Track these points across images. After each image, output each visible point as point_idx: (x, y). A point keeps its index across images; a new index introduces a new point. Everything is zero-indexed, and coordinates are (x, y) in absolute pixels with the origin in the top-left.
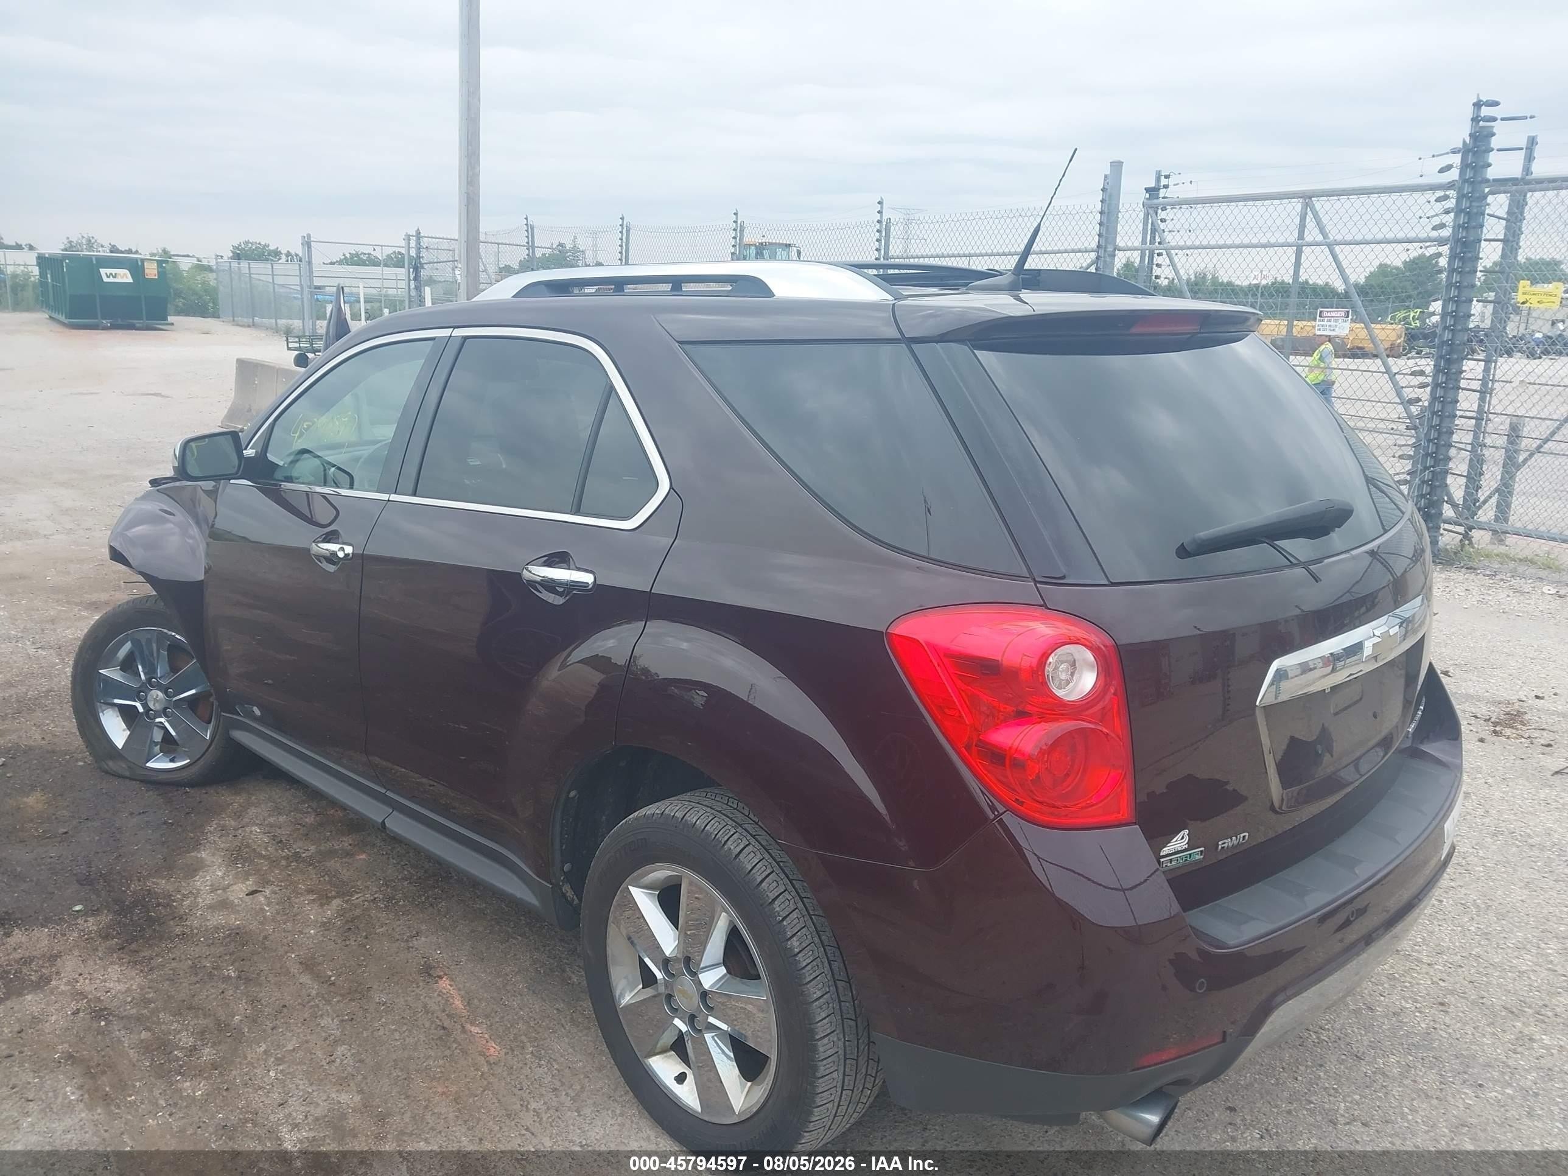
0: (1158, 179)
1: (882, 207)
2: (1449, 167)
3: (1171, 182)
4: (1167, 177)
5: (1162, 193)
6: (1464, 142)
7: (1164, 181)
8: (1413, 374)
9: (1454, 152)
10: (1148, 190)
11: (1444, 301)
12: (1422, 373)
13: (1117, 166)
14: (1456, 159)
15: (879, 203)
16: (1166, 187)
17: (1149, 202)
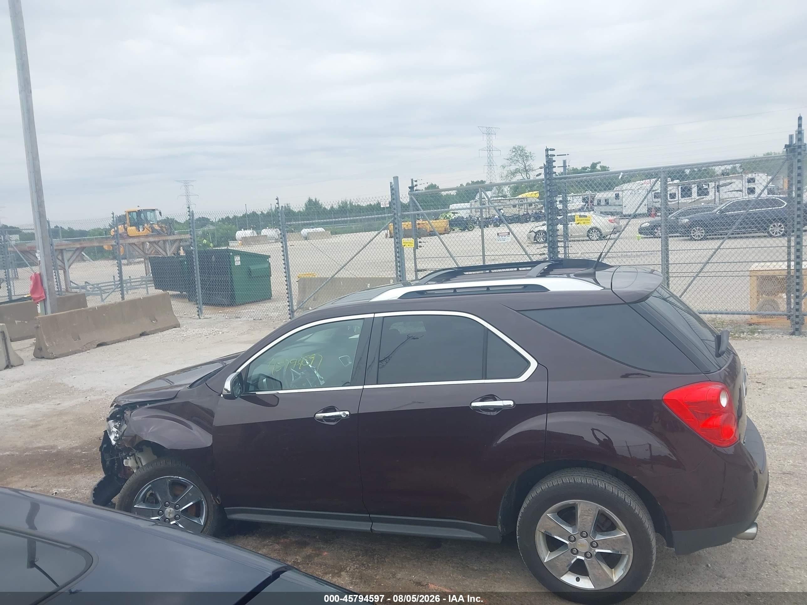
0: (412, 183)
1: (278, 201)
2: (540, 174)
3: (418, 183)
4: (416, 181)
5: (415, 188)
6: (544, 164)
7: (415, 183)
8: (541, 255)
9: (541, 168)
10: (410, 188)
11: (547, 225)
12: (544, 254)
13: (396, 179)
14: (542, 171)
15: (277, 199)
16: (416, 185)
17: (411, 193)
